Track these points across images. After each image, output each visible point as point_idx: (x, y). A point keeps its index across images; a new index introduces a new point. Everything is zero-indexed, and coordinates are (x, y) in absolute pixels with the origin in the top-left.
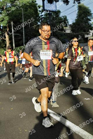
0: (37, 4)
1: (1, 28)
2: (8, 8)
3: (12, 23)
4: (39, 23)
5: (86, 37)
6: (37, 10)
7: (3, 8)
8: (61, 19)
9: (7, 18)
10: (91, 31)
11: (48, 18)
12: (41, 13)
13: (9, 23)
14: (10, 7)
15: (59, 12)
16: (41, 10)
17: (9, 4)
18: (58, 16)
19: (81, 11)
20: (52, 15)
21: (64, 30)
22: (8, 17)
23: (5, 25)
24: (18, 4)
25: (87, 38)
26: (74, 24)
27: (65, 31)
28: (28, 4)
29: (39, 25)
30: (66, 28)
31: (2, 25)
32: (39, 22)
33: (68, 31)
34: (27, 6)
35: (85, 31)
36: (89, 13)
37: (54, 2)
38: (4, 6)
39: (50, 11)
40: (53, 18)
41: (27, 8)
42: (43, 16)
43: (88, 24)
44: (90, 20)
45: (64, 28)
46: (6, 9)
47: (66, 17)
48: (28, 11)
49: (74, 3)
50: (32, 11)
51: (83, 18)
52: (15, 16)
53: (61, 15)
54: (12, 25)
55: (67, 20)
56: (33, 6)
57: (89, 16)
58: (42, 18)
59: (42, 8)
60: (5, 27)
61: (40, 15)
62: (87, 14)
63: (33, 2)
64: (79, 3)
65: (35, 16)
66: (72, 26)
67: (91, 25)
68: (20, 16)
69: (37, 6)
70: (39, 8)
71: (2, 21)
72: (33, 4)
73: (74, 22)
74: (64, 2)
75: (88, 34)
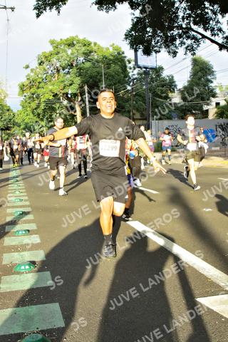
0: (125, 57)
1: (69, 96)
2: (80, 64)
3: (86, 88)
4: (129, 88)
5: (205, 109)
6: (126, 67)
7: (72, 65)
8: (164, 80)
9: (78, 81)
10: (212, 99)
11: (144, 78)
12: (131, 71)
13: (81, 87)
14: (83, 63)
15: (161, 68)
16: (132, 66)
17: (82, 59)
18: (159, 76)
19: (197, 67)
20: (149, 74)
21: (169, 98)
22: (79, 78)
23: (75, 91)
24: (96, 57)
25: (207, 111)
26: (185, 88)
27: (170, 100)
28: (112, 58)
29: (128, 90)
30: (173, 94)
31: (70, 92)
32: (129, 85)
33: (176, 99)
34: (110, 60)
35: (203, 99)
36: (209, 69)
37: (154, 53)
38: (73, 61)
39: (146, 68)
40: (152, 78)
41: (110, 64)
42: (136, 76)
43: (209, 89)
44: (212, 82)
45: (170, 95)
46: (76, 66)
47: (173, 77)
48: (112, 69)
49: (186, 54)
50: (118, 67)
51: (200, 79)
52: (91, 77)
53: (165, 74)
54: (86, 91)
55: (174, 82)
56: (119, 59)
57: (210, 75)
58: (134, 79)
59: (133, 63)
60: (75, 95)
61: (130, 74)
62: (206, 72)
63: (119, 53)
64: (194, 54)
65: (122, 75)
66: (183, 91)
67: (214, 89)
68: (99, 77)
69: (126, 59)
70: (130, 63)
71: (71, 85)
72: (120, 56)
73: (186, 84)
74: (169, 52)
75: (208, 104)
